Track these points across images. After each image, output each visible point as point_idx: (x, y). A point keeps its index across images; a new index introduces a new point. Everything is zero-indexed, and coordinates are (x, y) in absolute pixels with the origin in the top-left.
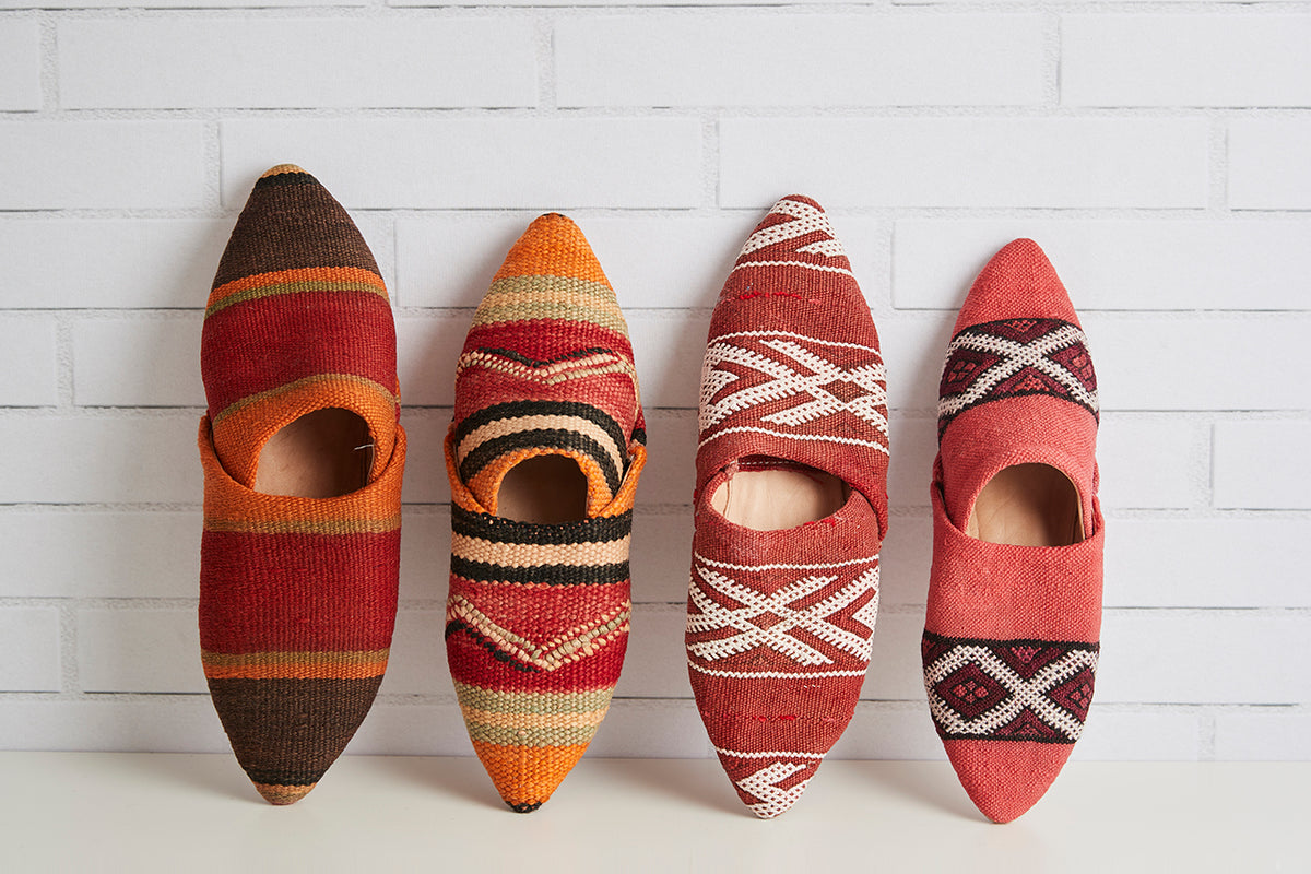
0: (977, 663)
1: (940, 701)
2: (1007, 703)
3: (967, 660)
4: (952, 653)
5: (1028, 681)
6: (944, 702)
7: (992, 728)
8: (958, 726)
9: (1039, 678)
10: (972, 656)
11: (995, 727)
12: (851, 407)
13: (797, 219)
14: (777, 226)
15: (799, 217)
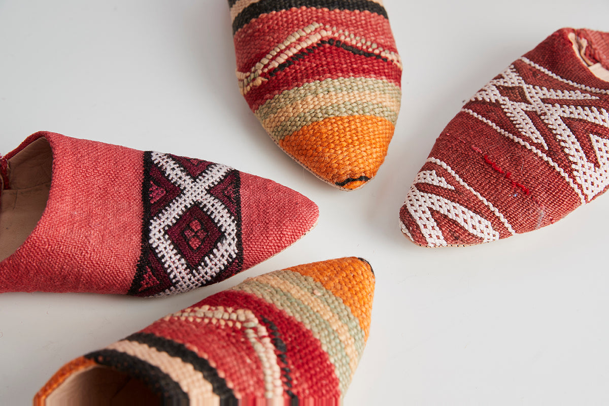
0: (167, 228)
1: (205, 262)
2: (205, 206)
3: (164, 235)
4: (157, 248)
5: (183, 190)
6: (206, 258)
7: (230, 217)
8: (230, 244)
9: (180, 182)
10: (160, 232)
11: (229, 215)
13: (430, 209)
14: (450, 217)
15: (427, 210)
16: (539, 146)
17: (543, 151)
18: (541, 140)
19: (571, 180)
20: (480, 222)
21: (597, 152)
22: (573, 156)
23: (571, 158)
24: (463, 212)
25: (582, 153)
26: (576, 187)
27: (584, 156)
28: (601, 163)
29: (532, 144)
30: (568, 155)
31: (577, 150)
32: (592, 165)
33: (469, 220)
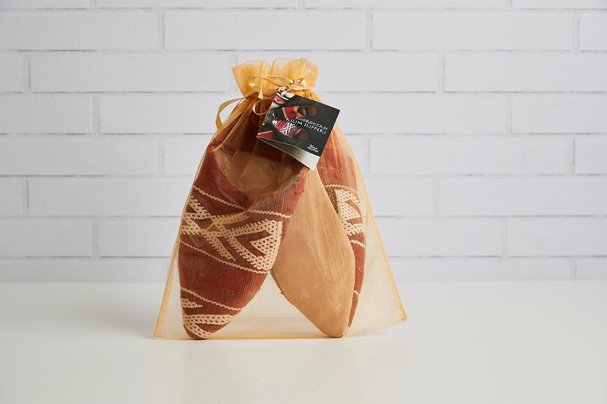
12: (208, 215)
13: (197, 324)
14: (208, 324)
15: (196, 325)
16: (231, 261)
17: (234, 263)
18: (231, 257)
19: (255, 271)
20: (223, 317)
21: (259, 249)
22: (249, 259)
23: (248, 260)
24: (213, 318)
25: (252, 255)
26: (260, 272)
27: (253, 255)
28: (264, 253)
29: (228, 261)
30: (246, 259)
31: (249, 254)
32: (261, 257)
33: (213, 320)
